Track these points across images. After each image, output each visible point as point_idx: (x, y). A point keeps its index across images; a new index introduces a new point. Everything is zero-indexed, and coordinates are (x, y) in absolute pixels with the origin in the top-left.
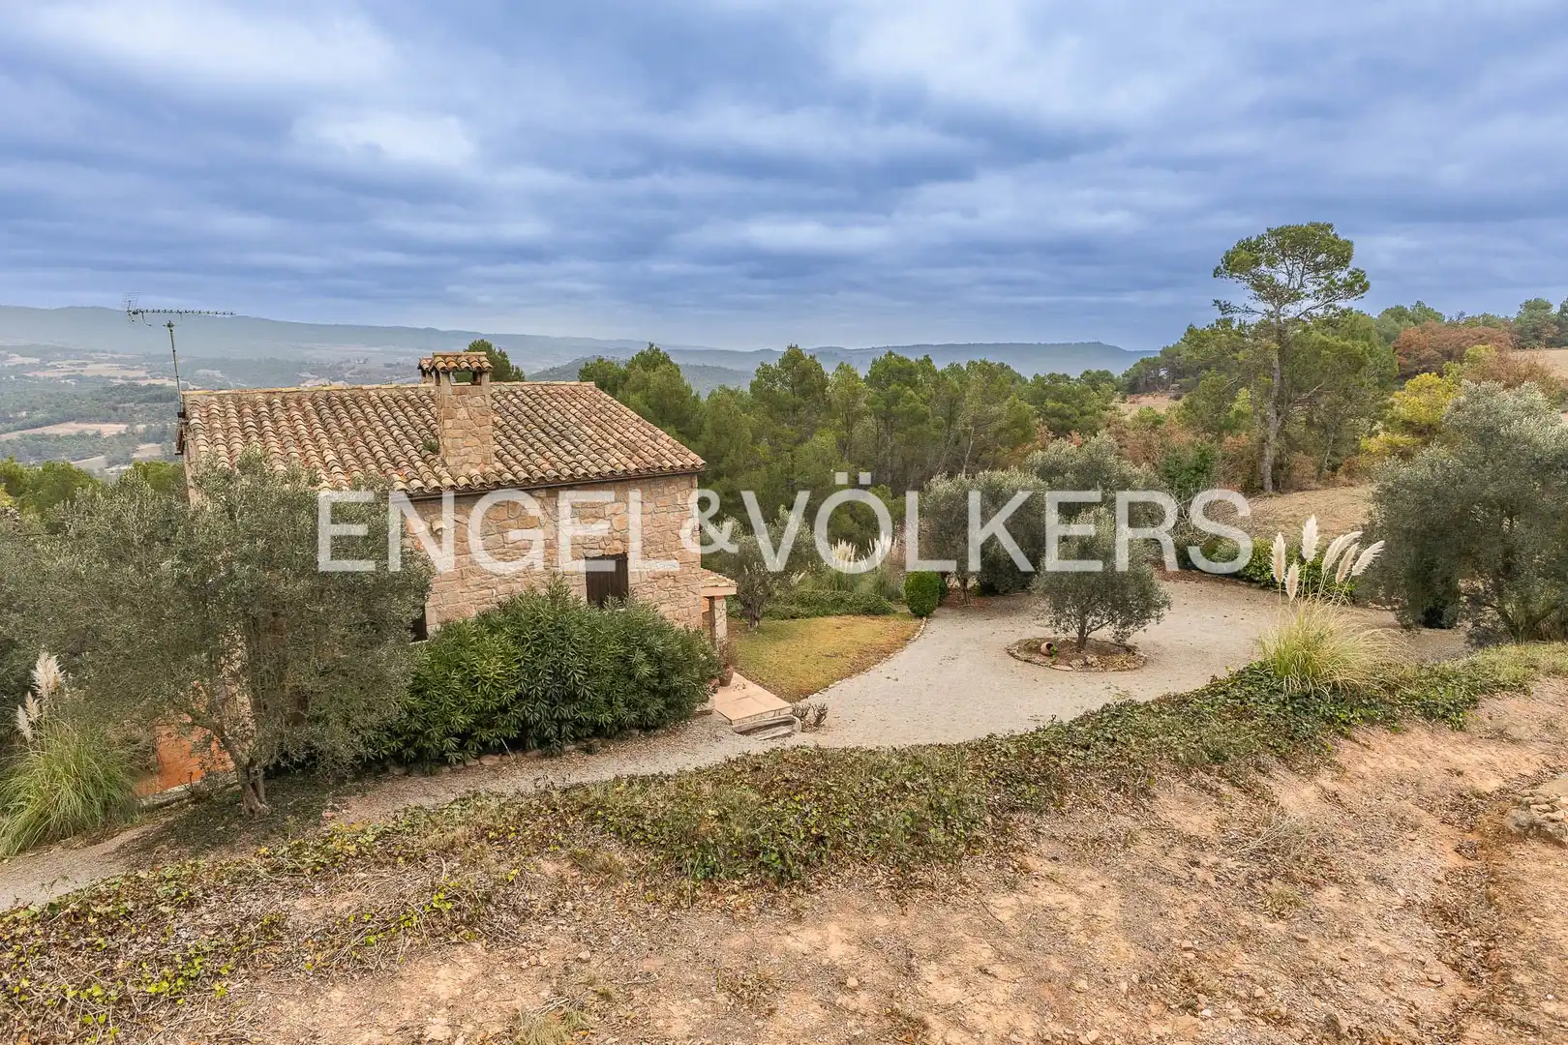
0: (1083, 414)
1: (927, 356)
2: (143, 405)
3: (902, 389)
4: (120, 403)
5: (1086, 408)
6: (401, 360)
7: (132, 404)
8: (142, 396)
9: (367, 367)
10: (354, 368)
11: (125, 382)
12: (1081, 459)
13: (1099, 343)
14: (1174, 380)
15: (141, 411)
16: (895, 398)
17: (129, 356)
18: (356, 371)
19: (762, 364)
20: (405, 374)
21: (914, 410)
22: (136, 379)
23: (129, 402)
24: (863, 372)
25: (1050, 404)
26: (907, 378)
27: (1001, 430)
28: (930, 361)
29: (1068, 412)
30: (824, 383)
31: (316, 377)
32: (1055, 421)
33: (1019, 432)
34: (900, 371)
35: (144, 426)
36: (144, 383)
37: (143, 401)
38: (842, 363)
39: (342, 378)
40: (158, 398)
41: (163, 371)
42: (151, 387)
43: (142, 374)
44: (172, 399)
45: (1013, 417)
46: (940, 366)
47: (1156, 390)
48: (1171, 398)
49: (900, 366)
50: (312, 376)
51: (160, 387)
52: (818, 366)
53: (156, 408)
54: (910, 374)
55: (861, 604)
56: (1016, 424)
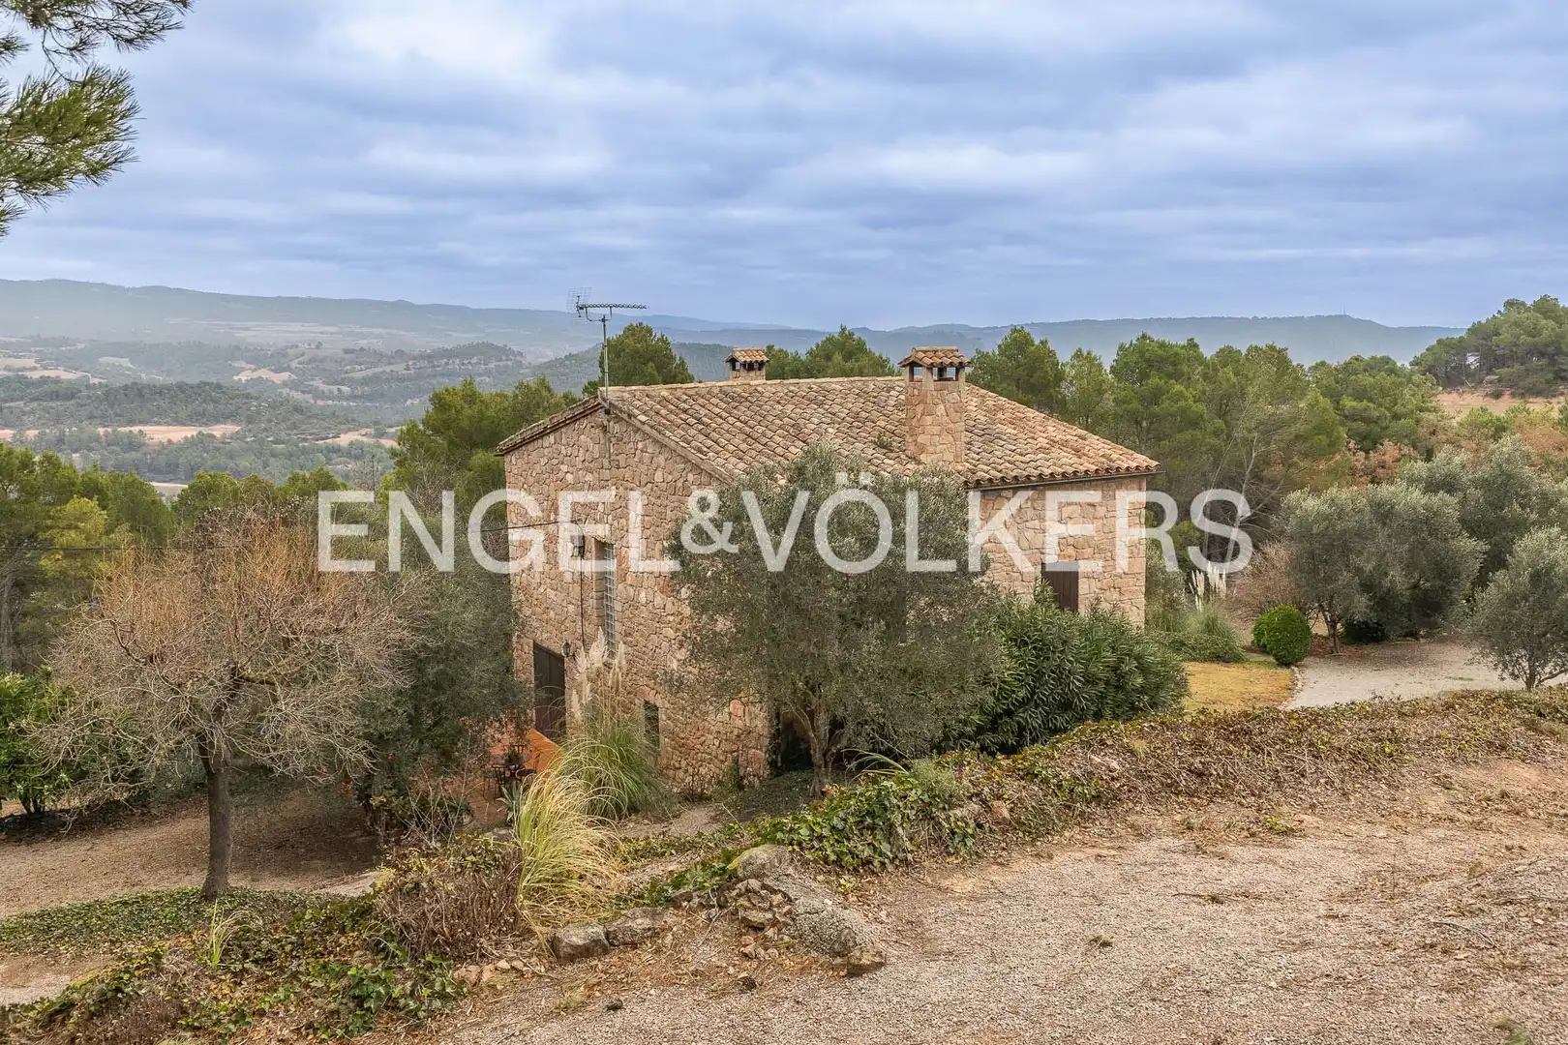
0: (1396, 417)
1: (1192, 340)
2: (35, 404)
3: (1166, 383)
4: (6, 401)
5: (1398, 408)
6: (363, 343)
7: (21, 404)
8: (35, 392)
9: (321, 353)
10: (303, 355)
11: (10, 374)
12: (1485, 471)
13: (1345, 316)
14: (1491, 370)
15: (33, 412)
16: (1156, 396)
17: (13, 340)
18: (306, 358)
19: (978, 352)
20: (372, 363)
21: (1184, 411)
22: (24, 369)
23: (18, 400)
24: (1108, 359)
25: (1349, 403)
26: (1171, 369)
27: (1298, 437)
28: (1196, 346)
29: (1376, 414)
30: (1059, 377)
31: (253, 367)
32: (1360, 426)
33: (1324, 440)
34: (1162, 360)
35: (37, 432)
36: (35, 375)
37: (37, 399)
38: (1080, 350)
39: (288, 369)
40: (55, 396)
41: (57, 360)
42: (44, 380)
43: (30, 362)
44: (73, 396)
45: (1315, 421)
46: (1208, 351)
47: (1462, 384)
48: (1487, 395)
49: (1160, 352)
50: (249, 366)
51: (57, 381)
52: (1052, 354)
53: (52, 408)
54: (1175, 365)
55: (1207, 648)
56: (1319, 429)
